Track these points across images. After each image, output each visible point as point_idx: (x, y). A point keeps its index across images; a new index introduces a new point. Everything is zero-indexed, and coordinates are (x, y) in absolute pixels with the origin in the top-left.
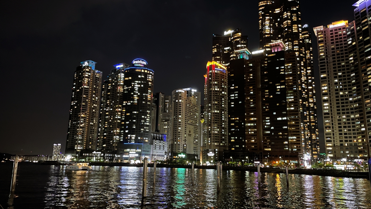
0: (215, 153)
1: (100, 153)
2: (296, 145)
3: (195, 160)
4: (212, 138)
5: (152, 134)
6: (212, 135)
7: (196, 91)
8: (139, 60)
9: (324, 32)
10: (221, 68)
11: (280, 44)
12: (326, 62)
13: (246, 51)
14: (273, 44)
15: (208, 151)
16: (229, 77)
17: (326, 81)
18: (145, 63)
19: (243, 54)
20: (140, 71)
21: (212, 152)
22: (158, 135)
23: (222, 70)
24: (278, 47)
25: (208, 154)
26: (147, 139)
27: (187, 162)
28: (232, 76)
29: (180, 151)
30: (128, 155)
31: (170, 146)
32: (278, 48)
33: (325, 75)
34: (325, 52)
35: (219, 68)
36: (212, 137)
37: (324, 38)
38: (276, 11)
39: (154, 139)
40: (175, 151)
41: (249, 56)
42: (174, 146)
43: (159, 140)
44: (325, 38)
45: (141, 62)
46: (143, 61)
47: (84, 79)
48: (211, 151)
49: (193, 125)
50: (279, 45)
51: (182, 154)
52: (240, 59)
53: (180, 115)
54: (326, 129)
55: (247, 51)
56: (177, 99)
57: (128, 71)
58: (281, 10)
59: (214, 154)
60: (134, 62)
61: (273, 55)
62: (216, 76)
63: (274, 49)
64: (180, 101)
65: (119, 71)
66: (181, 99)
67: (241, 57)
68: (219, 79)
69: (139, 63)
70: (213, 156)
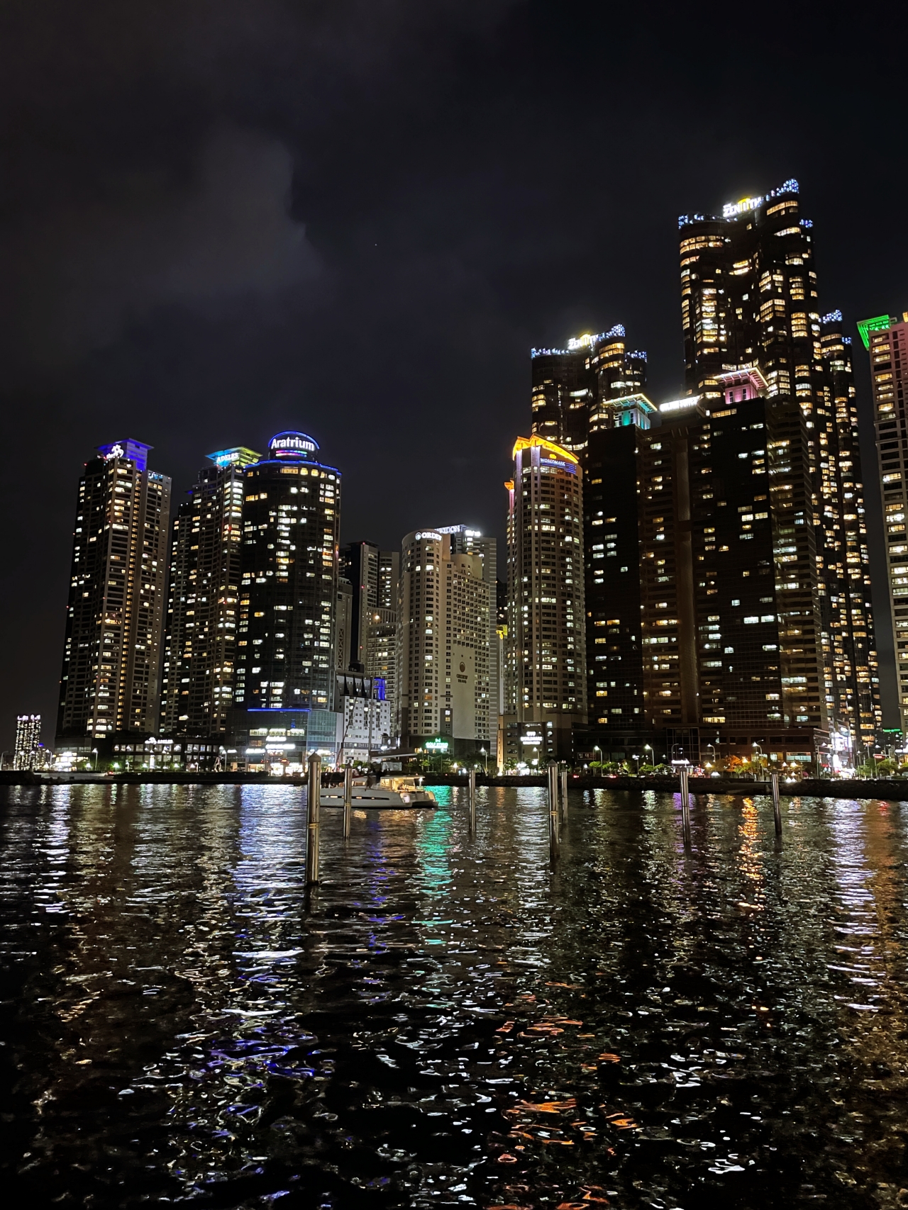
0: (544, 735)
1: (171, 742)
2: (806, 704)
3: (481, 758)
4: (535, 686)
5: (341, 679)
6: (535, 678)
7: (478, 534)
8: (292, 437)
9: (891, 336)
10: (559, 458)
11: (752, 378)
12: (899, 434)
13: (639, 402)
14: (729, 378)
15: (521, 730)
16: (587, 486)
17: (901, 494)
18: (311, 447)
19: (632, 411)
20: (295, 471)
21: (534, 733)
22: (358, 681)
23: (563, 464)
24: (746, 387)
25: (522, 739)
26: (323, 693)
27: (455, 766)
28: (598, 484)
29: (433, 732)
30: (262, 747)
31: (400, 716)
32: (744, 391)
33: (896, 476)
34: (897, 400)
35: (555, 457)
36: (535, 682)
37: (893, 355)
38: (737, 269)
39: (346, 692)
40: (416, 731)
41: (652, 416)
42: (413, 715)
43: (364, 695)
44: (897, 355)
45: (296, 442)
46: (302, 439)
47: (110, 502)
48: (531, 729)
49: (472, 645)
50: (747, 381)
51: (436, 740)
52: (622, 428)
53: (430, 613)
54: (901, 650)
55: (643, 401)
56: (418, 563)
57: (255, 474)
58: (754, 267)
59: (540, 739)
60: (275, 444)
61: (728, 413)
62: (543, 485)
63: (731, 394)
64: (429, 568)
65: (228, 473)
66: (431, 562)
67: (626, 423)
68: (553, 493)
69: (292, 445)
70: (539, 743)
